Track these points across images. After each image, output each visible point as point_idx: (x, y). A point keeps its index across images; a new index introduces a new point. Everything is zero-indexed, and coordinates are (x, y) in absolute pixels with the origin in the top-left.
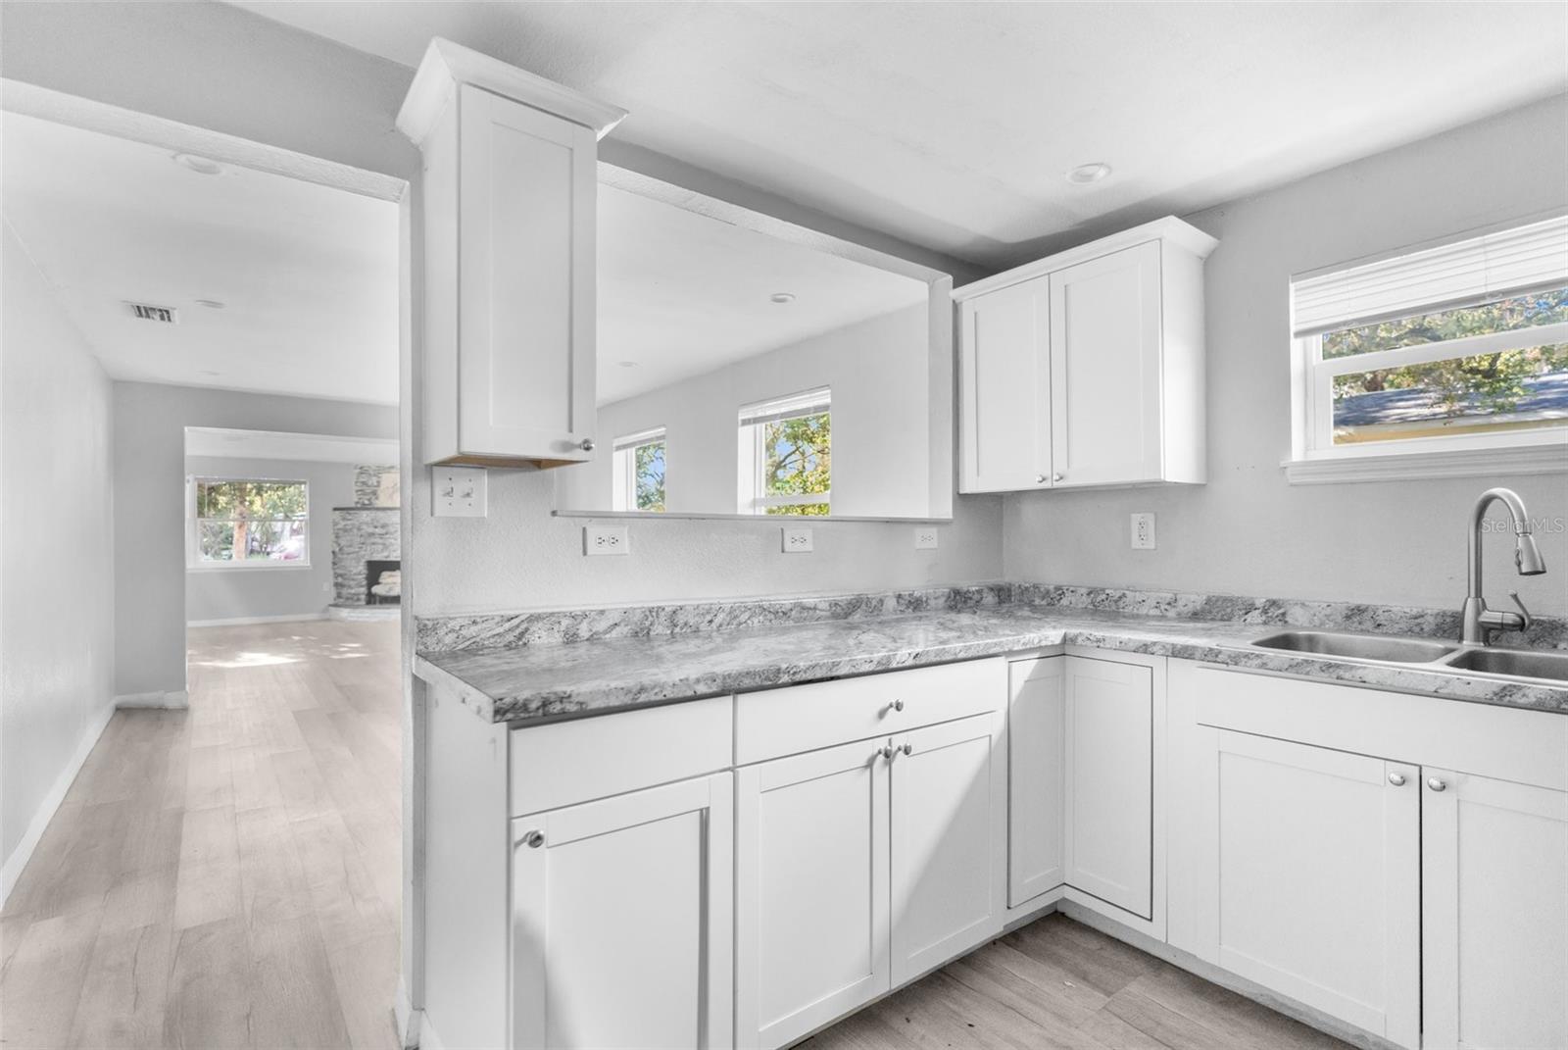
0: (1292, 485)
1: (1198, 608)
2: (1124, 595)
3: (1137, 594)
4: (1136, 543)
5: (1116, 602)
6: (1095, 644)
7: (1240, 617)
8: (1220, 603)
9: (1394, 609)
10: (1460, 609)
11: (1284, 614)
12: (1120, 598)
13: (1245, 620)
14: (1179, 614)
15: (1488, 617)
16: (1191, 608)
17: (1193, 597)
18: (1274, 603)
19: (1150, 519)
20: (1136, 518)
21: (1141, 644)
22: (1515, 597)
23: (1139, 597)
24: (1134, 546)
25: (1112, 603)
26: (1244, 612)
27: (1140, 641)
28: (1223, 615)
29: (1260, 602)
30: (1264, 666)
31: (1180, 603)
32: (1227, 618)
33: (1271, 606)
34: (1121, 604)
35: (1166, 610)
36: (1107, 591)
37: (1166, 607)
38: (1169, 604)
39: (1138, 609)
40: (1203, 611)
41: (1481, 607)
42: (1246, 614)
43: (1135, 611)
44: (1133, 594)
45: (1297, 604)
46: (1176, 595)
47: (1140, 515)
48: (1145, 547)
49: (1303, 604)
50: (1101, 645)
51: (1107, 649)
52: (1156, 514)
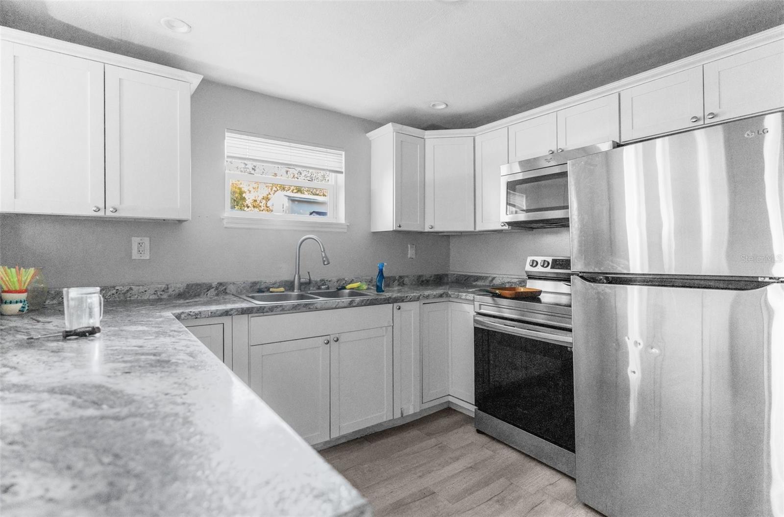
0: (226, 228)
1: (182, 291)
2: (131, 289)
3: (141, 287)
4: (135, 255)
5: (124, 294)
6: (194, 317)
7: (204, 294)
8: (194, 287)
9: (267, 281)
10: (293, 279)
11: (225, 289)
12: (128, 291)
13: (207, 294)
14: (170, 296)
15: (302, 280)
16: (177, 291)
17: (178, 285)
18: (221, 284)
19: (146, 241)
20: (135, 240)
21: (224, 311)
22: (309, 273)
23: (142, 289)
24: (134, 257)
25: (122, 295)
26: (206, 290)
27: (224, 310)
28: (195, 294)
29: (214, 285)
30: (283, 310)
31: (170, 290)
32: (198, 295)
33: (220, 286)
34: (129, 295)
35: (161, 295)
36: (117, 288)
37: (161, 293)
38: (163, 291)
39: (141, 297)
40: (184, 292)
41: (299, 278)
42: (208, 291)
43: (139, 298)
44: (138, 287)
45: (231, 283)
46: (167, 285)
47: (139, 238)
48: (142, 258)
49: (234, 283)
50: (199, 316)
51: (202, 318)
52: (150, 238)
